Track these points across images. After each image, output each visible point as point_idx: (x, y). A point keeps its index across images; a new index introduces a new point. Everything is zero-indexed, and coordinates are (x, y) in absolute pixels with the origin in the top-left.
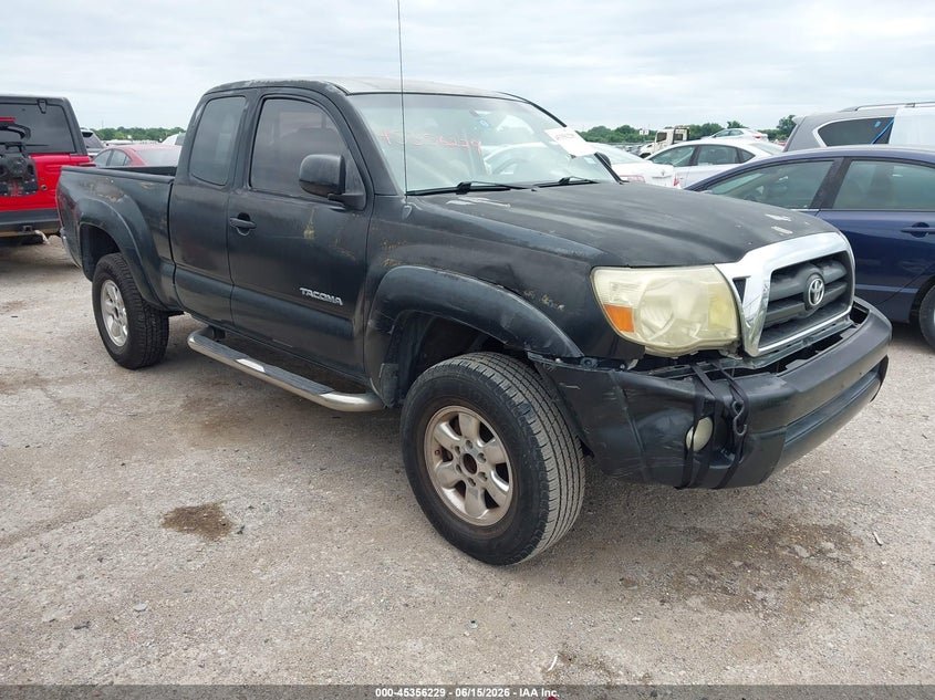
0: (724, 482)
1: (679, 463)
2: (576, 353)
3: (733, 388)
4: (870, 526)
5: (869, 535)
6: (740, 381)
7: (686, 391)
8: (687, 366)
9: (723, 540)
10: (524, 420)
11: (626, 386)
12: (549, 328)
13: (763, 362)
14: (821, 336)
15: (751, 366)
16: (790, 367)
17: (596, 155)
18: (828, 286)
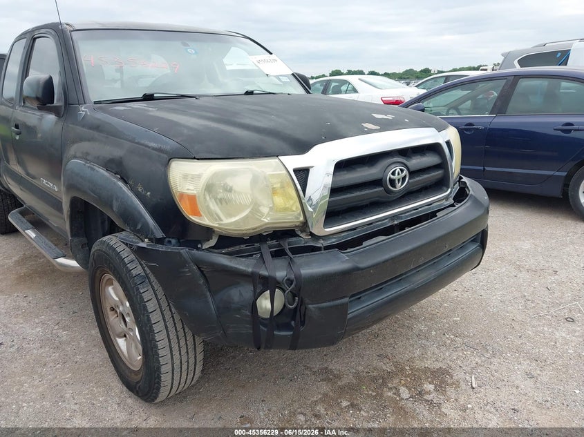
0: (294, 345)
1: (247, 330)
2: (159, 234)
3: (291, 263)
4: (473, 369)
5: (468, 378)
6: (299, 259)
7: (244, 268)
8: (257, 245)
9: (344, 381)
10: (138, 289)
11: (198, 263)
12: (140, 213)
13: (334, 240)
14: (411, 215)
15: (321, 244)
16: (365, 244)
17: (293, 74)
18: (413, 173)
